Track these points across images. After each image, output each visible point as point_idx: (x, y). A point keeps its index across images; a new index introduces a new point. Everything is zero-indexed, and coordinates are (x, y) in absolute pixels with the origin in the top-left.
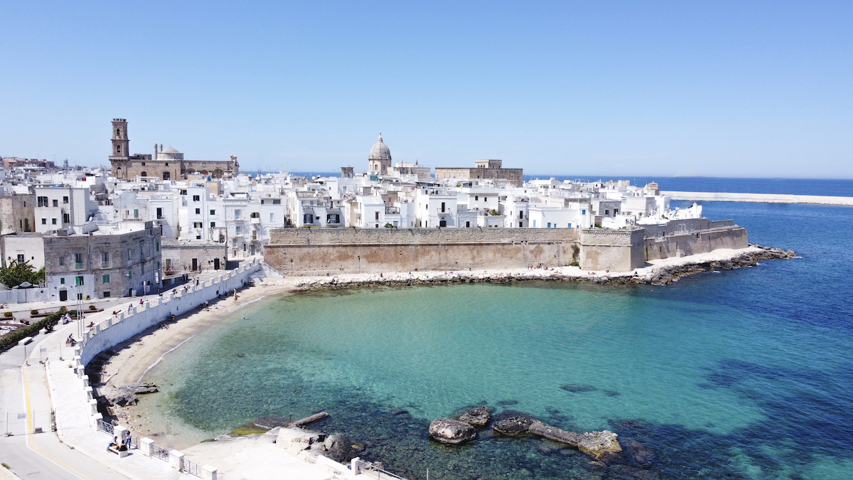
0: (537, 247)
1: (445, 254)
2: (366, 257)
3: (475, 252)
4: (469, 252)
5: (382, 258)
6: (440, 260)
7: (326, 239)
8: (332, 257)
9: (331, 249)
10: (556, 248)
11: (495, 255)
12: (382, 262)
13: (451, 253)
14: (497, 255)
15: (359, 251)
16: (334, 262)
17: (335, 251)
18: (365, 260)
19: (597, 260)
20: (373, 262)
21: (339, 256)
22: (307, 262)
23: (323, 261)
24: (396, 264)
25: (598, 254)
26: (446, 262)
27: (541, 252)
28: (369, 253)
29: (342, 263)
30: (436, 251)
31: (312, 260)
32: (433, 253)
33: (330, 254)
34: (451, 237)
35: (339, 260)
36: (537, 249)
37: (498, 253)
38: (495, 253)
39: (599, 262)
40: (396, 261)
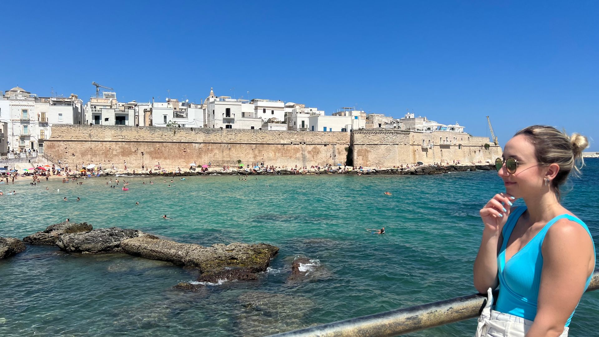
0: (314, 148)
1: (228, 152)
2: (150, 153)
3: (256, 152)
4: (251, 151)
5: (166, 155)
6: (223, 157)
7: (109, 135)
8: (115, 153)
9: (114, 145)
10: (331, 150)
11: (275, 154)
12: (165, 158)
13: (234, 151)
14: (277, 154)
15: (142, 148)
16: (117, 157)
17: (117, 148)
18: (148, 156)
19: (367, 158)
20: (157, 158)
21: (122, 152)
22: (89, 156)
23: (106, 156)
24: (180, 161)
25: (368, 151)
26: (228, 159)
27: (318, 153)
28: (152, 149)
29: (125, 158)
30: (219, 149)
31: (94, 154)
32: (216, 151)
33: (113, 150)
34: (233, 137)
35: (123, 155)
36: (314, 150)
37: (279, 153)
38: (275, 153)
39: (370, 159)
40: (180, 158)
